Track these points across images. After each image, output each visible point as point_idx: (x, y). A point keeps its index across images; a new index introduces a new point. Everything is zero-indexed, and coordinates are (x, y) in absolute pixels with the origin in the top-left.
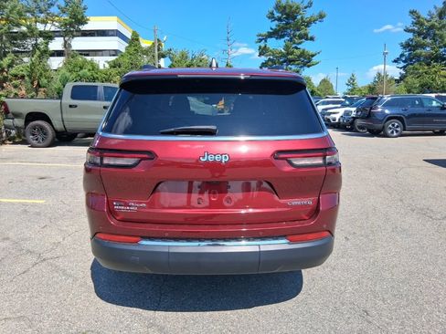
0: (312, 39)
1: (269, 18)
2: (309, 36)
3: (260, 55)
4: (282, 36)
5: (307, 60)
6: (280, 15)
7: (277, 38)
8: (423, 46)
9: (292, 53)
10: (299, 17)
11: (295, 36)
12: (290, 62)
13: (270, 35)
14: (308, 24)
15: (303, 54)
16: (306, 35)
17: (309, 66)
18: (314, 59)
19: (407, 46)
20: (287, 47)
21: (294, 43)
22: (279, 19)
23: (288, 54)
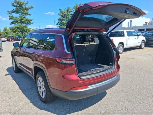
0: (29, 15)
1: (12, 5)
2: (29, 13)
3: (10, 19)
4: (18, 13)
5: (29, 22)
6: (16, 5)
7: (16, 13)
8: (64, 20)
9: (23, 19)
10: (24, 6)
11: (23, 13)
12: (23, 22)
13: (13, 12)
14: (27, 9)
15: (27, 20)
16: (27, 13)
17: (30, 24)
18: (32, 22)
19: (60, 20)
20: (21, 17)
21: (23, 16)
22: (16, 6)
23: (22, 20)
